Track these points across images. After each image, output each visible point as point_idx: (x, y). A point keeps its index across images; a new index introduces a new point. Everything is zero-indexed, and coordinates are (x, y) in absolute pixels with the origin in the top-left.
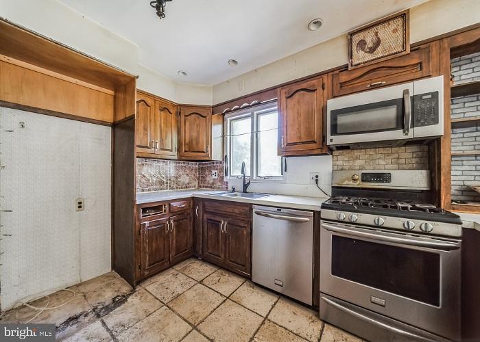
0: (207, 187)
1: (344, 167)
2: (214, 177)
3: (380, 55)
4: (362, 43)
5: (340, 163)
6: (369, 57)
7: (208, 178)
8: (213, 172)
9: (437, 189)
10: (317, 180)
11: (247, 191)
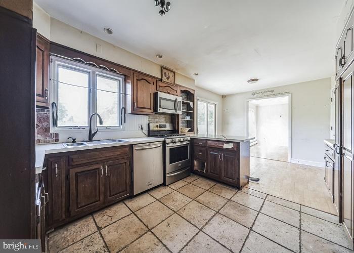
1: (152, 122)
3: (170, 82)
6: (167, 81)
10: (142, 128)
11: (93, 140)
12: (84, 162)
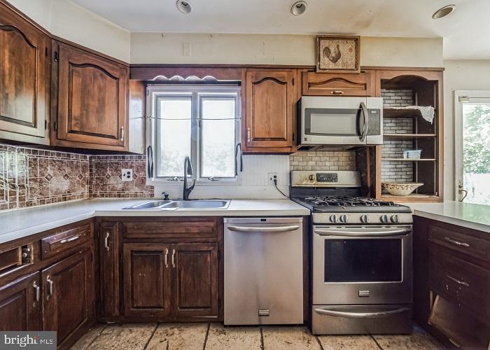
0: (110, 195)
1: (300, 168)
2: (124, 179)
3: (340, 67)
4: (327, 50)
5: (296, 163)
6: (332, 66)
7: (112, 181)
8: (124, 171)
9: (369, 185)
10: (275, 181)
11: (189, 198)
12: (142, 236)
